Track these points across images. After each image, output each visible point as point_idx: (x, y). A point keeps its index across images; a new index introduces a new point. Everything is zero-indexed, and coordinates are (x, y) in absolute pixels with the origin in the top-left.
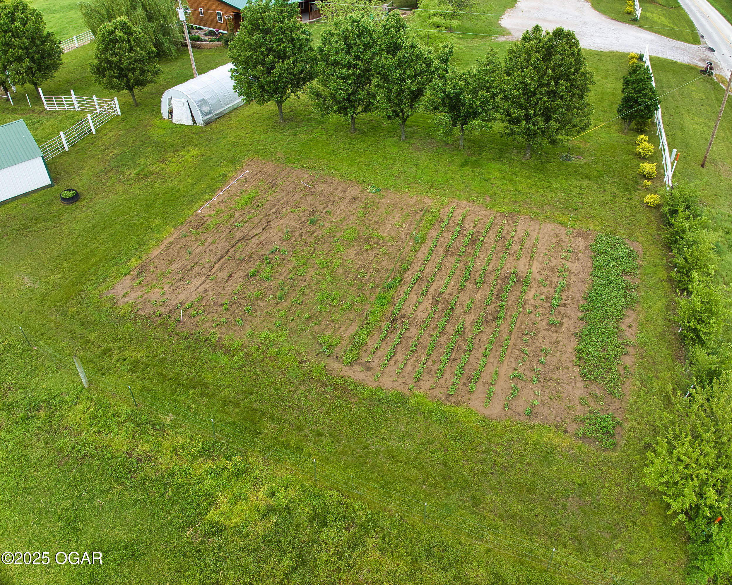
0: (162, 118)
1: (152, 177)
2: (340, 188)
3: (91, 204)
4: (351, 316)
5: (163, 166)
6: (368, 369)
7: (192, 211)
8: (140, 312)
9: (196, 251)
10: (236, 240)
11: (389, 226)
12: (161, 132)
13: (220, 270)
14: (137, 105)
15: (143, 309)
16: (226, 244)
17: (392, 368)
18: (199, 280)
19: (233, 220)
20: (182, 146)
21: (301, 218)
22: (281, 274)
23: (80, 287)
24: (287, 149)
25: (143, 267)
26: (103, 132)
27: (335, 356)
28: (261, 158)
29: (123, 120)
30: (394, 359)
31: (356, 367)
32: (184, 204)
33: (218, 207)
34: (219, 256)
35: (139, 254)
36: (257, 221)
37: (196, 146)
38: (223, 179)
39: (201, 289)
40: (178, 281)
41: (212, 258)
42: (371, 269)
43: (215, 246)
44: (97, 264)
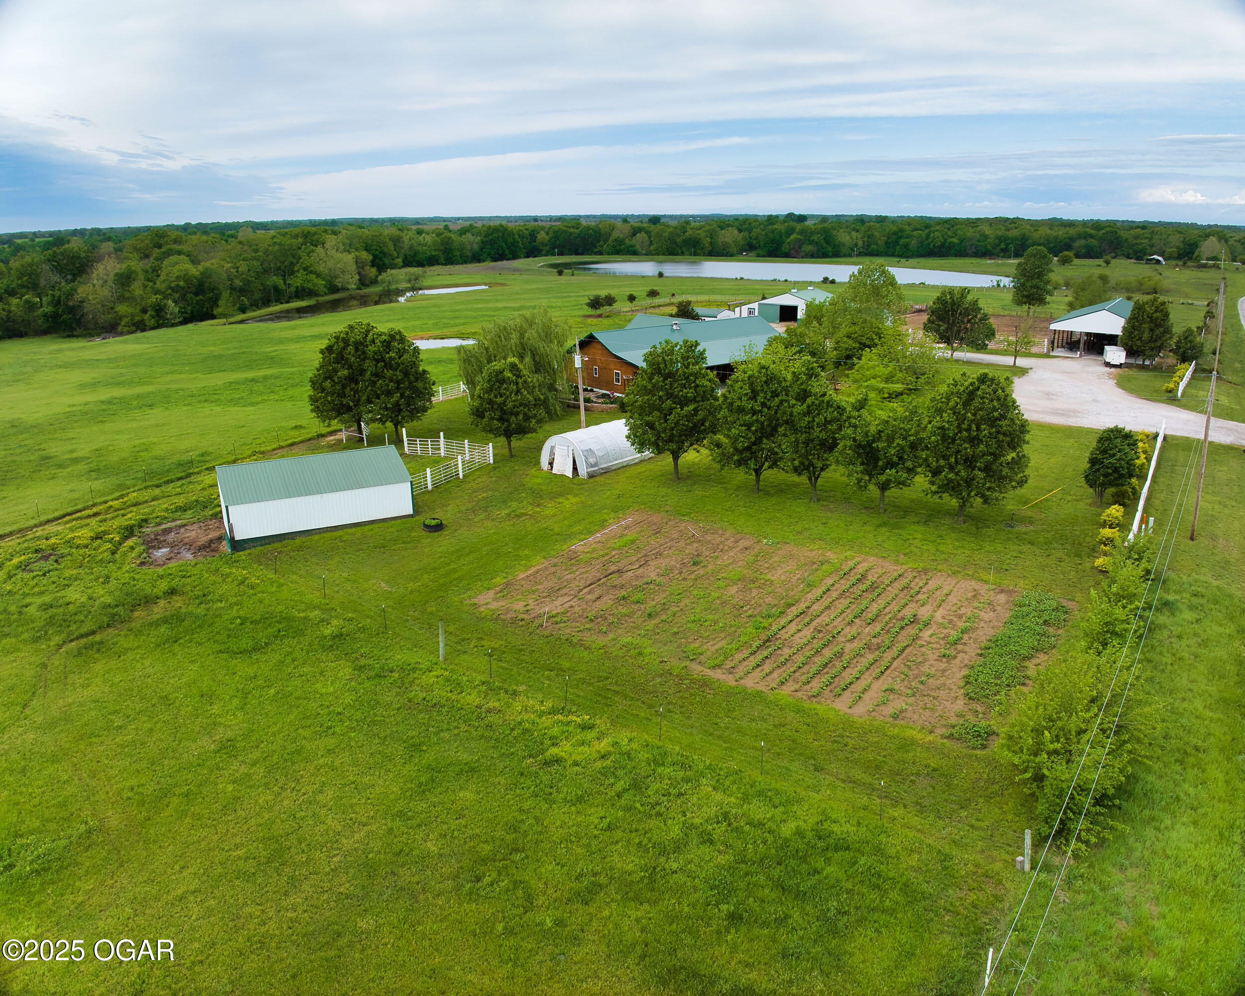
0: (540, 469)
1: (524, 518)
2: (732, 539)
3: (456, 534)
4: (723, 635)
5: (538, 509)
6: (731, 673)
7: (565, 547)
8: (502, 616)
9: (566, 578)
10: (609, 572)
11: (780, 572)
12: (539, 481)
13: (589, 593)
14: (512, 456)
15: (506, 614)
16: (598, 574)
17: (758, 674)
18: (566, 599)
19: (609, 556)
20: (561, 495)
21: (683, 559)
22: (653, 600)
23: (441, 594)
24: (678, 502)
25: (507, 585)
26: (471, 478)
27: (698, 661)
28: (647, 509)
29: (494, 468)
30: (760, 668)
31: (719, 671)
32: (557, 541)
33: (593, 546)
34: (589, 582)
35: (504, 575)
36: (635, 559)
37: (576, 495)
38: (603, 524)
39: (568, 604)
40: (544, 597)
41: (582, 584)
42: (753, 603)
43: (585, 576)
44: (459, 579)
